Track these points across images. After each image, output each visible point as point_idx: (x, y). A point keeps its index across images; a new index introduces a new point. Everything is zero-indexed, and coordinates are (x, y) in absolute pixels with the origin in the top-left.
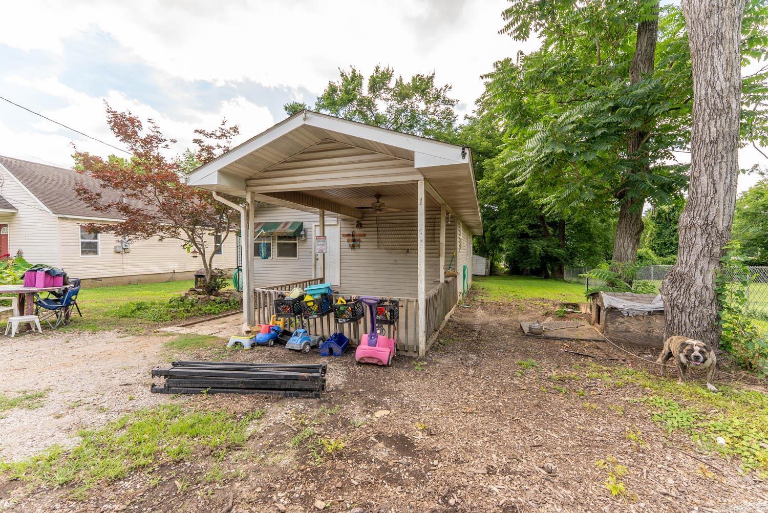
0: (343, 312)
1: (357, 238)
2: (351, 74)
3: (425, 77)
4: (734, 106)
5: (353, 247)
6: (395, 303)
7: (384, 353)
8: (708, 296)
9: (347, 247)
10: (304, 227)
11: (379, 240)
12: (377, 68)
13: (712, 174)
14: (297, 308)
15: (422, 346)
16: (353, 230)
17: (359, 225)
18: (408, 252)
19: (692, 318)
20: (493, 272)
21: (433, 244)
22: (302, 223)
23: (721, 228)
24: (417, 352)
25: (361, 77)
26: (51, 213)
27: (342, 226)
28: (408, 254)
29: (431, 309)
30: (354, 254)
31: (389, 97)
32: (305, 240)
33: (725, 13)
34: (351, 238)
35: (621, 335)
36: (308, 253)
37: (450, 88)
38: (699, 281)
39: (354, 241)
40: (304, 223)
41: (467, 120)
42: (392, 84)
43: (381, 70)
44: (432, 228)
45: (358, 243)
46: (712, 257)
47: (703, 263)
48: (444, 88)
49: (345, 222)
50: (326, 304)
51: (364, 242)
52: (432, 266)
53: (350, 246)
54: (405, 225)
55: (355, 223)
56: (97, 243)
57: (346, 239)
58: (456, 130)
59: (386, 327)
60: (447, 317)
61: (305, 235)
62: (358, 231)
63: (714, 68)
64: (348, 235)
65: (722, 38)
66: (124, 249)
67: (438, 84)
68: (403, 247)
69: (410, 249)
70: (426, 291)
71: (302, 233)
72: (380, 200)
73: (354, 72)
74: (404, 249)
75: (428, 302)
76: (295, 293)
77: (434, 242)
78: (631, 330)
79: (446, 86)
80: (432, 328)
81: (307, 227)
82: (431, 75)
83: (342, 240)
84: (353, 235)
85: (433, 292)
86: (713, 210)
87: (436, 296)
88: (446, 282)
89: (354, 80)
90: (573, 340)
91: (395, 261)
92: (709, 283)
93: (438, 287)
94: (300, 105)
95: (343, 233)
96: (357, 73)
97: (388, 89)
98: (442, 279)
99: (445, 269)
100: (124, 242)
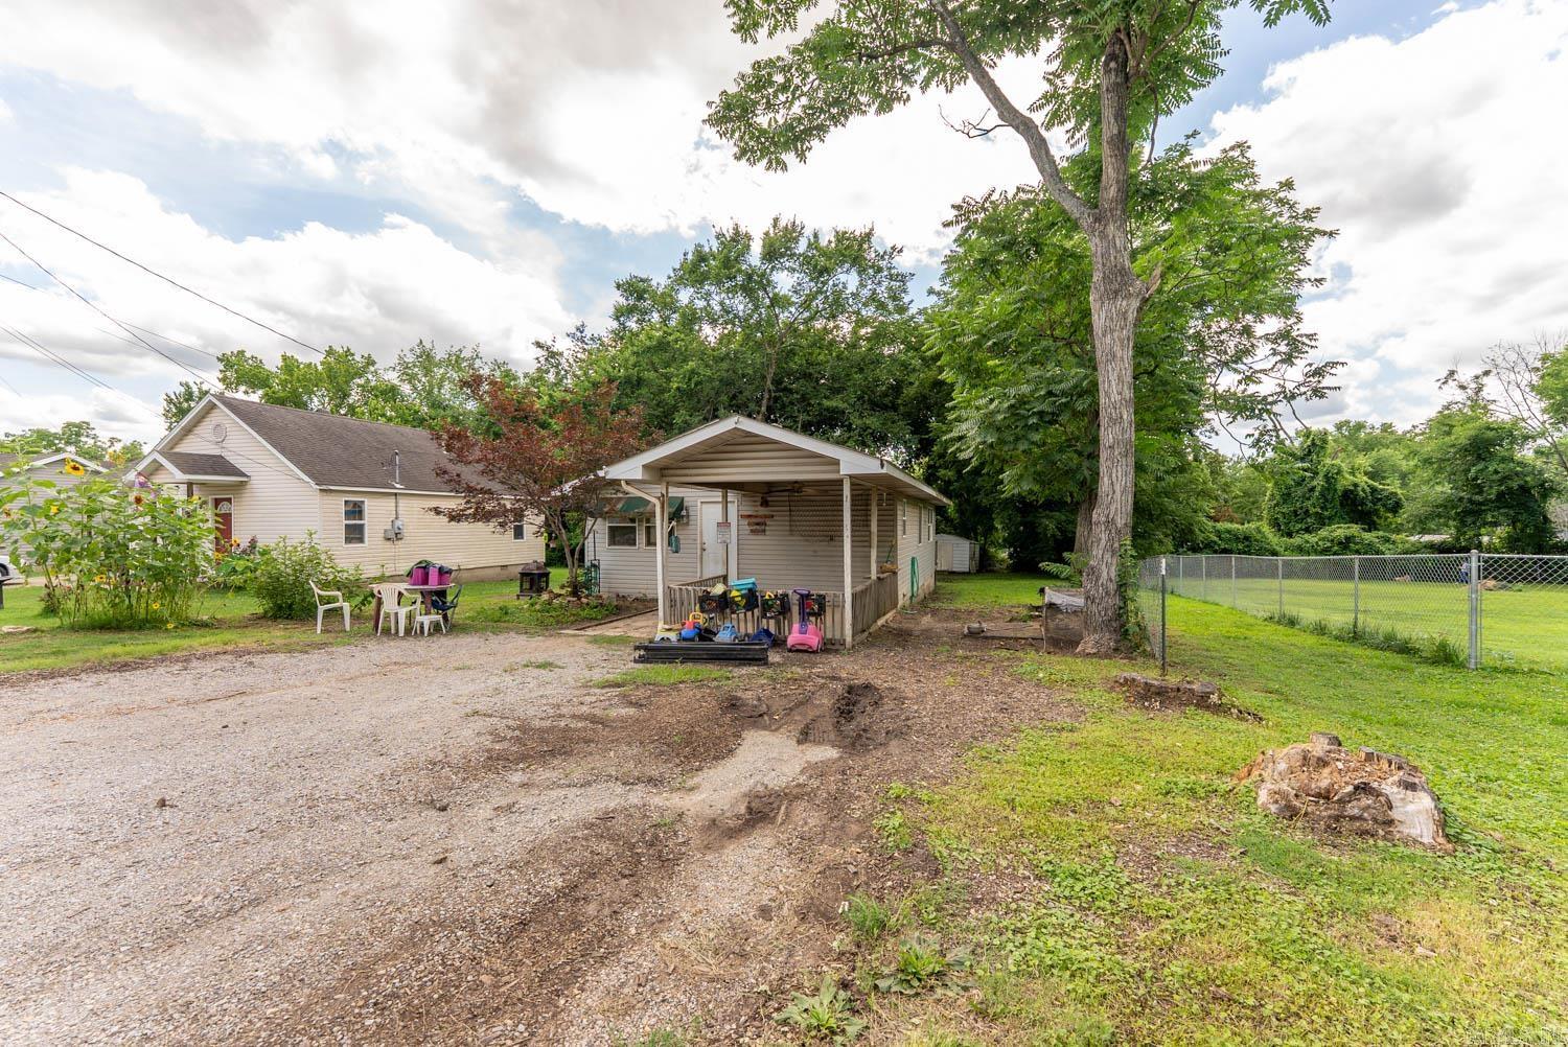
0: (771, 607)
1: (761, 520)
2: (731, 231)
3: (857, 233)
4: (1125, 417)
5: (757, 533)
6: (823, 597)
7: (814, 641)
8: (1112, 587)
9: (749, 532)
10: (685, 504)
11: (792, 523)
12: (776, 220)
13: (1111, 476)
14: (724, 603)
15: (849, 639)
16: (757, 509)
17: (765, 503)
18: (831, 540)
19: (1100, 608)
20: (984, 567)
22: (683, 498)
23: (1119, 526)
24: (843, 644)
25: (749, 237)
26: (312, 483)
27: (740, 503)
28: (833, 543)
29: (858, 602)
30: (759, 541)
31: (796, 266)
32: (687, 524)
33: (1116, 334)
34: (753, 520)
35: (1061, 632)
36: (692, 541)
37: (901, 251)
38: (1105, 574)
39: (757, 524)
40: (686, 500)
41: (933, 298)
42: (802, 247)
43: (782, 224)
45: (763, 527)
46: (1113, 552)
47: (1108, 556)
48: (890, 251)
49: (745, 498)
50: (752, 598)
51: (771, 526)
52: (861, 559)
53: (752, 531)
54: (827, 503)
55: (759, 499)
56: (362, 525)
57: (746, 522)
58: (913, 317)
59: (813, 619)
60: (881, 622)
61: (688, 516)
62: (763, 511)
63: (1109, 381)
64: (749, 516)
65: (1114, 356)
66: (396, 534)
67: (879, 244)
68: (824, 533)
69: (834, 537)
70: (853, 587)
71: (684, 513)
73: (736, 228)
74: (826, 536)
75: (854, 596)
76: (719, 589)
79: (894, 248)
80: (860, 627)
81: (689, 504)
82: (867, 230)
83: (741, 523)
84: (756, 517)
85: (860, 588)
86: (1113, 508)
87: (864, 592)
88: (879, 578)
89: (737, 241)
90: (1011, 638)
91: (815, 551)
92: (1113, 575)
93: (868, 583)
94: (642, 280)
95: (741, 513)
96: (742, 229)
97: (792, 255)
98: (874, 576)
99: (878, 562)
100: (398, 523)
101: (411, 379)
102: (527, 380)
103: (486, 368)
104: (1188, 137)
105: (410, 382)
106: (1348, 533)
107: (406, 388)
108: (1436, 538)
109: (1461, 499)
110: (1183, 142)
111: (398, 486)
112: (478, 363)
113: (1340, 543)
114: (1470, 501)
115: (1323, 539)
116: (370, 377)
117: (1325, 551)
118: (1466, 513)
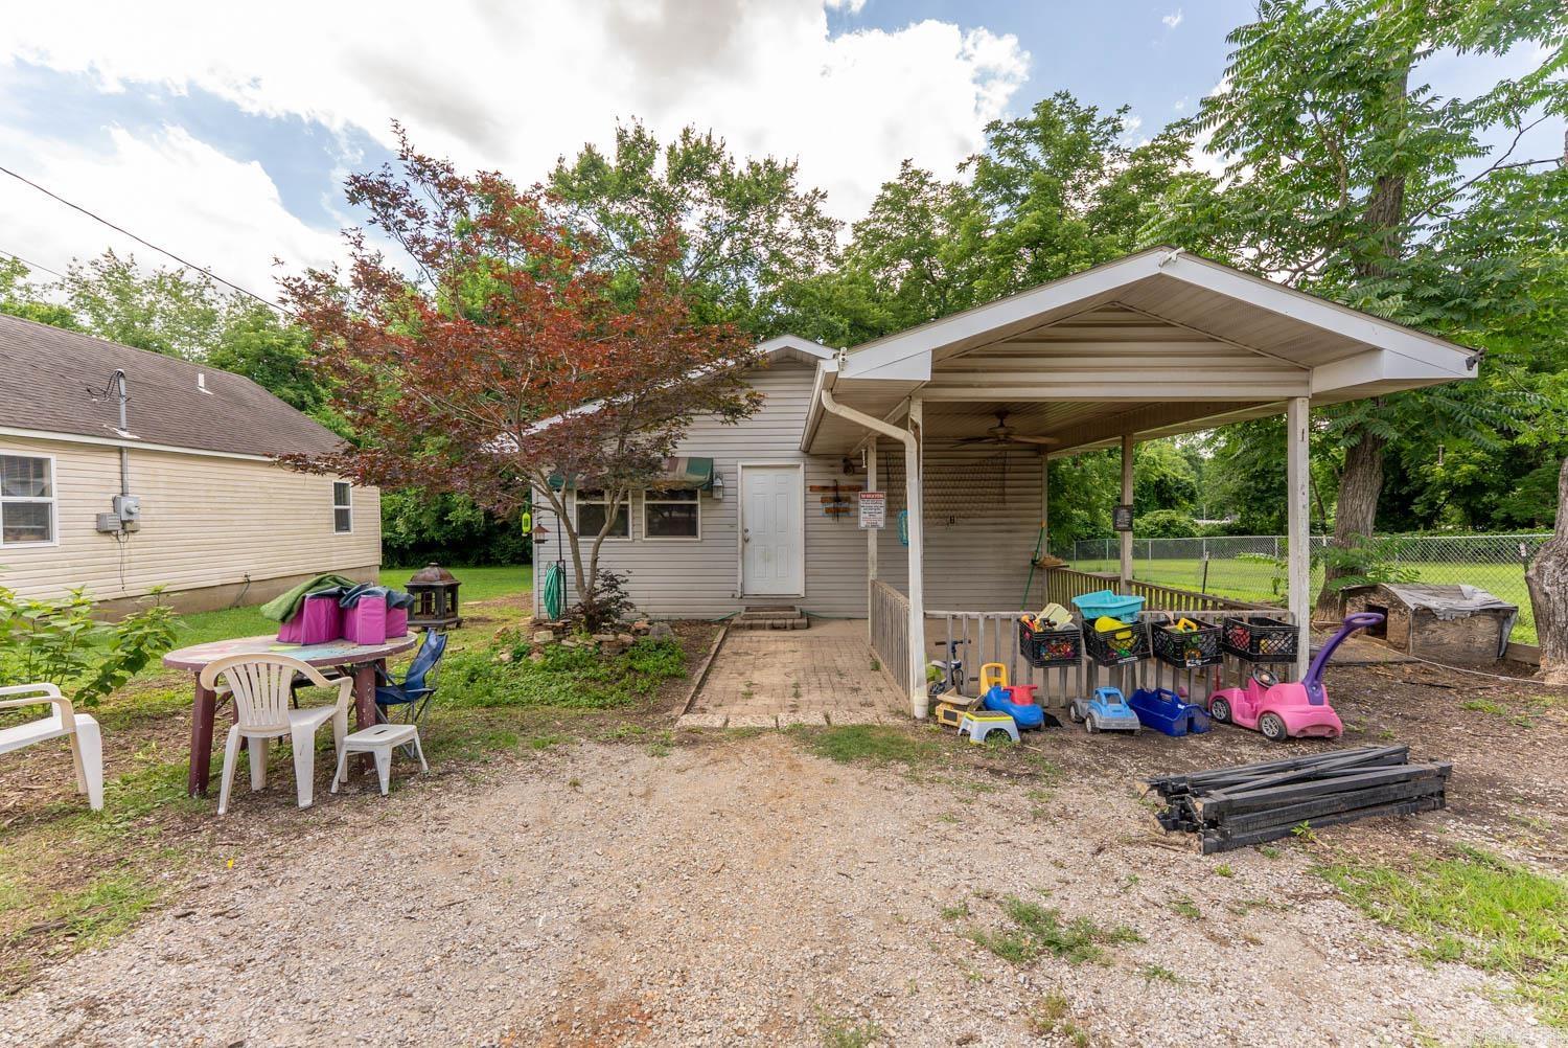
1: (842, 494)
2: (634, 135)
3: (780, 166)
5: (836, 513)
9: (820, 513)
10: (718, 470)
11: (893, 498)
12: (686, 132)
16: (836, 477)
17: (849, 468)
18: (952, 521)
21: (1001, 506)
22: (713, 460)
25: (653, 144)
27: (809, 468)
28: (952, 527)
30: (837, 528)
32: (719, 499)
34: (831, 494)
36: (727, 528)
37: (824, 196)
39: (837, 500)
40: (716, 462)
43: (695, 137)
44: (999, 476)
45: (846, 505)
48: (810, 194)
49: (814, 461)
53: (828, 511)
54: (946, 469)
55: (839, 462)
57: (818, 497)
61: (723, 487)
62: (845, 480)
64: (825, 488)
66: (123, 523)
67: (801, 185)
68: (941, 513)
69: (956, 517)
72: (1006, 422)
73: (639, 131)
74: (945, 517)
77: (1004, 502)
78: (1446, 641)
79: (816, 192)
81: (723, 469)
82: (790, 165)
83: (809, 498)
84: (836, 489)
95: (810, 484)
100: (126, 503)
101: (95, 306)
102: (290, 322)
103: (222, 302)
104: (1120, 111)
105: (93, 309)
106: (1169, 517)
107: (85, 319)
108: (1226, 522)
109: (1249, 488)
110: (1115, 115)
111: (125, 434)
112: (208, 294)
113: (1164, 527)
114: (1257, 490)
115: (1149, 523)
116: (17, 294)
117: (1152, 534)
118: (1254, 499)
